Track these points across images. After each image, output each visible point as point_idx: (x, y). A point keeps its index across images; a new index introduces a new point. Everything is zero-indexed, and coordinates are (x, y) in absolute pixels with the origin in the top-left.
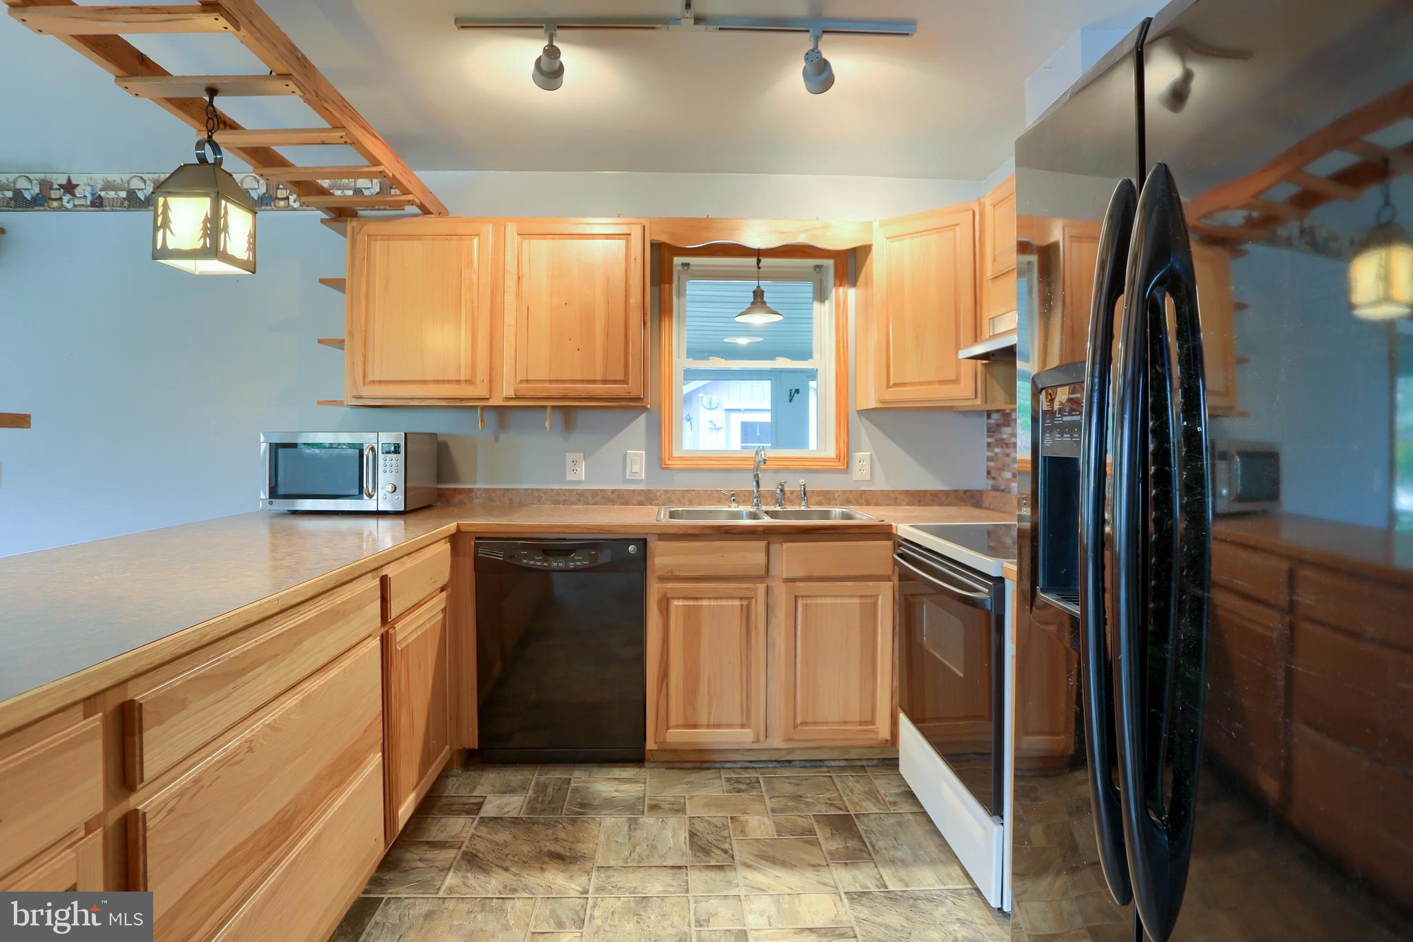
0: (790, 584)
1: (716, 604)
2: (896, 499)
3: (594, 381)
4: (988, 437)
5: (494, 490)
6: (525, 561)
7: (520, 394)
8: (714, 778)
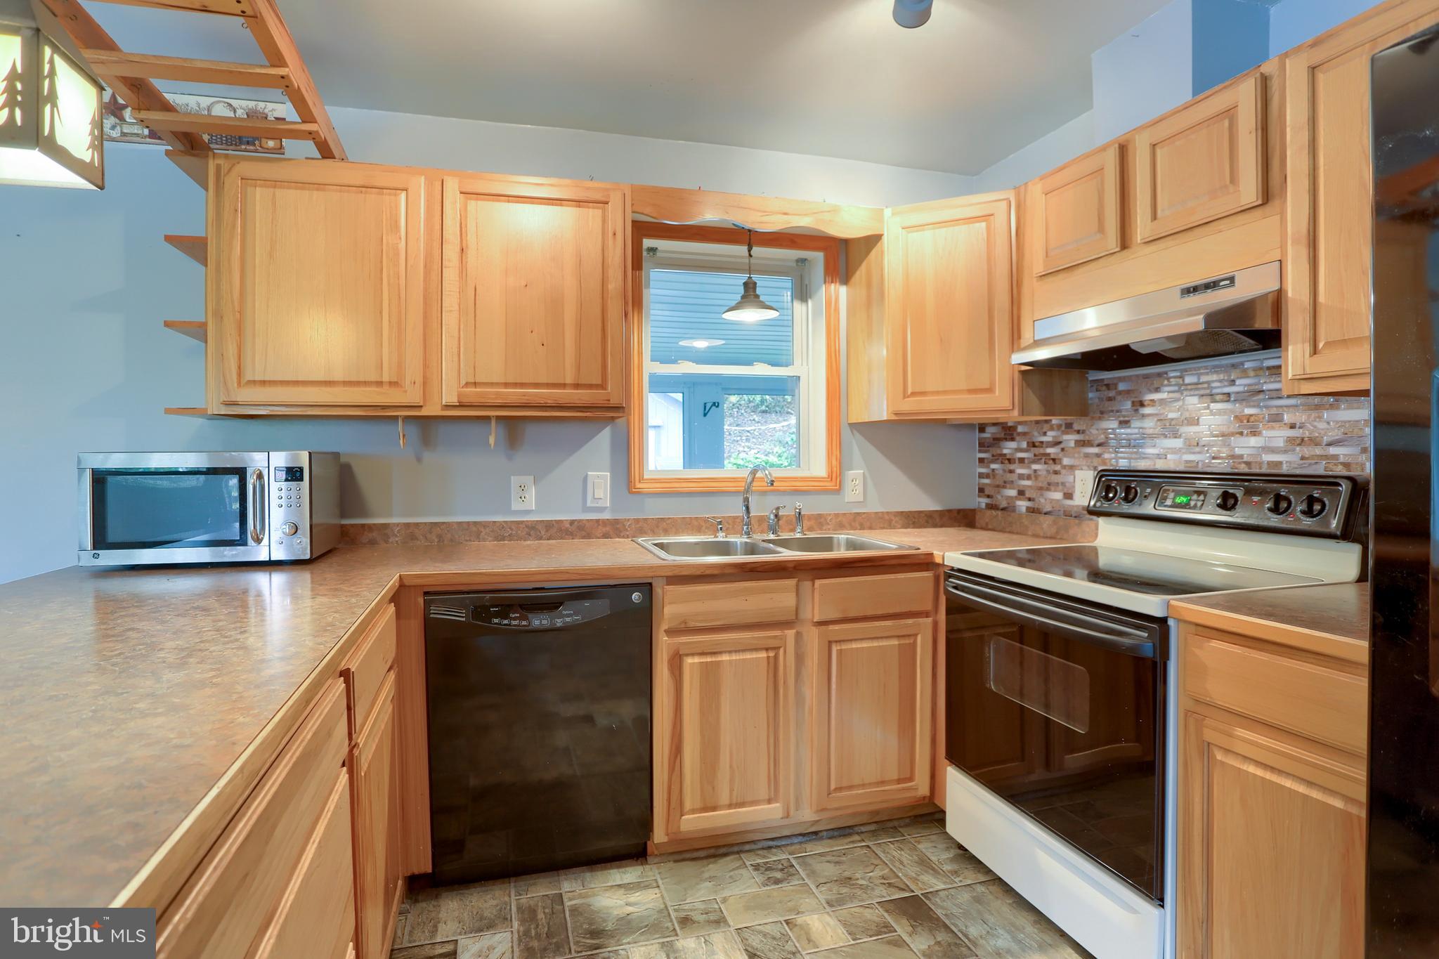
0: (823, 628)
1: (738, 658)
2: (890, 521)
3: (564, 386)
4: (980, 451)
5: (417, 525)
6: (496, 621)
7: (465, 400)
8: (738, 868)
